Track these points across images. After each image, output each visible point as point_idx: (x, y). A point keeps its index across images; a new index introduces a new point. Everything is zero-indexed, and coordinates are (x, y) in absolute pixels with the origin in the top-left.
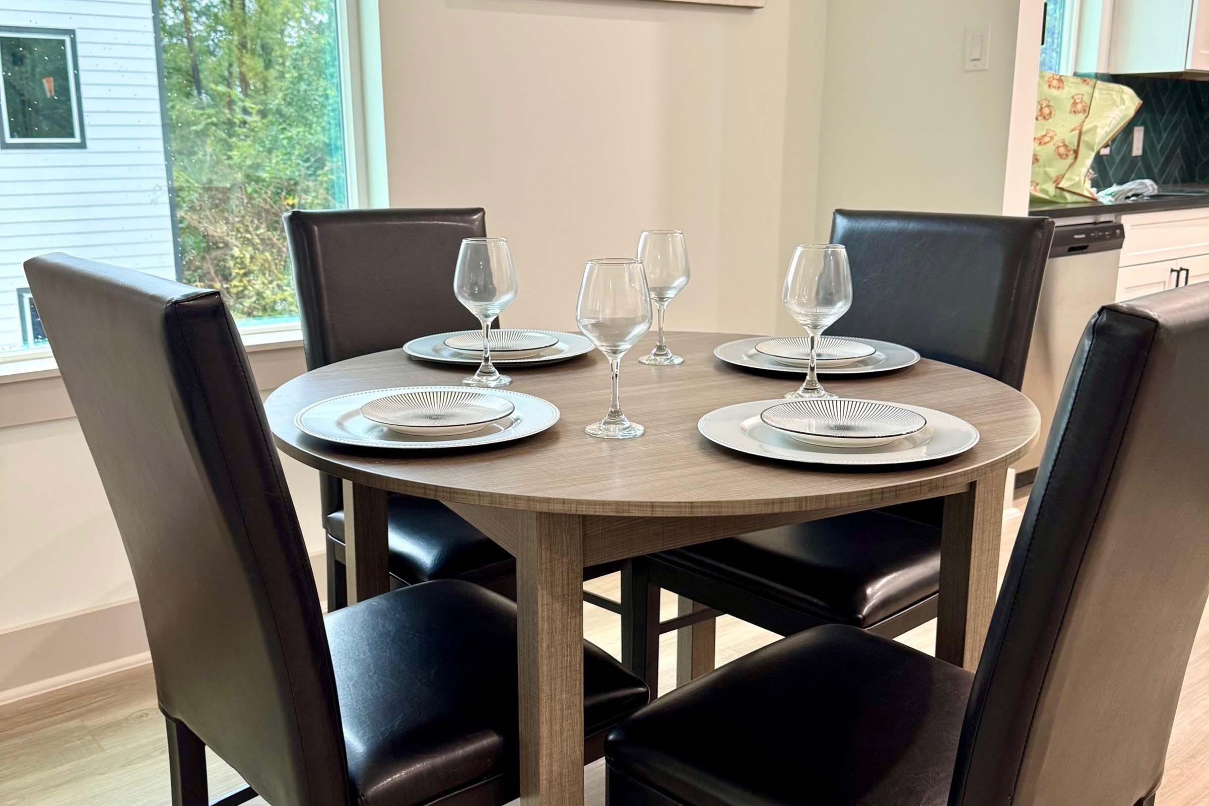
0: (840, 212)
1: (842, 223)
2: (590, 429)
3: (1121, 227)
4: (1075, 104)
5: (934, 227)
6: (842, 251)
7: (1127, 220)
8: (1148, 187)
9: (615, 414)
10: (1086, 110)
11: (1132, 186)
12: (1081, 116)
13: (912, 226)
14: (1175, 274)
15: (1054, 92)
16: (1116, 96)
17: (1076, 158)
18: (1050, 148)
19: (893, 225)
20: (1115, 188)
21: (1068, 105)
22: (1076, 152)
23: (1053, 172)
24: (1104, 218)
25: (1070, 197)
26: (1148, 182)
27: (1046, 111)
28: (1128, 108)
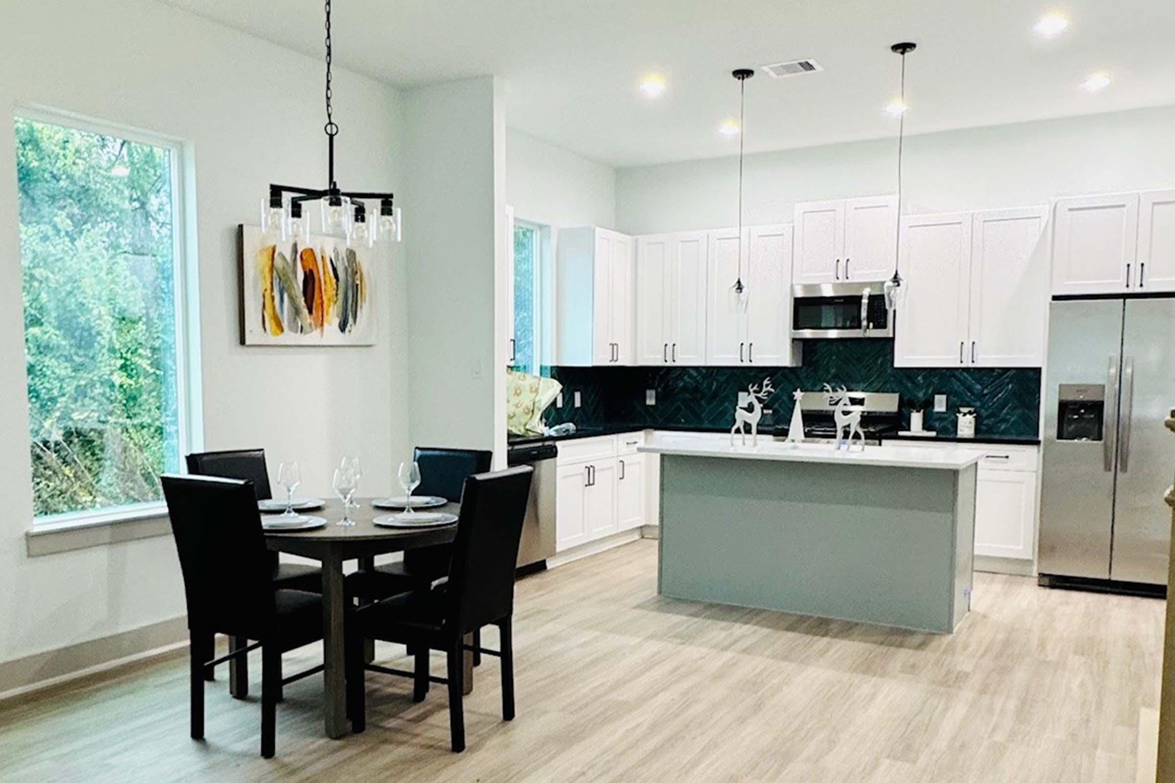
0: (417, 448)
1: (418, 452)
2: (338, 524)
3: (555, 447)
4: (531, 388)
5: (451, 454)
6: (416, 464)
7: (559, 444)
8: (571, 426)
9: (345, 519)
10: (537, 391)
11: (564, 426)
12: (534, 394)
13: (444, 453)
14: (587, 469)
15: (520, 382)
16: (550, 384)
17: (533, 414)
18: (521, 409)
19: (437, 453)
20: (557, 427)
21: (528, 389)
22: (533, 411)
23: (523, 421)
24: (547, 443)
25: (531, 434)
26: (571, 424)
27: (518, 391)
28: (556, 390)
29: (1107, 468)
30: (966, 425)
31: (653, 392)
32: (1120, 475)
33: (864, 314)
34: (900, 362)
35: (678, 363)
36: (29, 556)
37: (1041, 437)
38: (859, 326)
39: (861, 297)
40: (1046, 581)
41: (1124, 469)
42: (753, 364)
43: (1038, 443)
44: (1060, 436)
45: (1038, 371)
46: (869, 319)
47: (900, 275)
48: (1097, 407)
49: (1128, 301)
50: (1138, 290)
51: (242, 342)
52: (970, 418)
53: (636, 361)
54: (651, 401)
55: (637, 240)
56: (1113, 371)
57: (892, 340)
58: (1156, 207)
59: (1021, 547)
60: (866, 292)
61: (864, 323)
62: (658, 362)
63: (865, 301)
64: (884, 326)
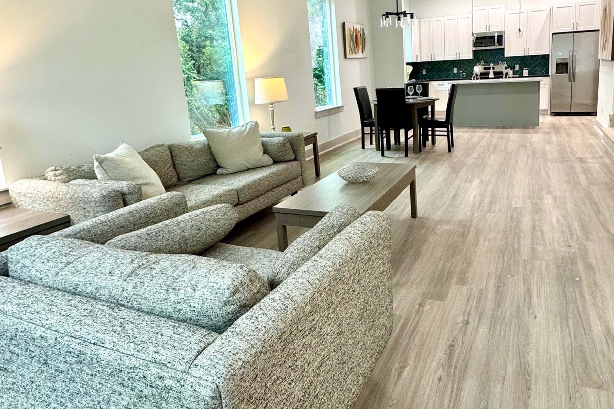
29: (570, 81)
30: (526, 72)
31: (425, 70)
32: (573, 83)
33: (496, 41)
34: (506, 55)
35: (436, 60)
36: (316, 118)
37: (550, 74)
38: (494, 45)
39: (495, 36)
40: (553, 114)
41: (574, 81)
42: (461, 59)
43: (549, 76)
44: (557, 73)
45: (548, 55)
46: (497, 43)
47: (521, 29)
48: (566, 64)
49: (575, 34)
50: (576, 30)
51: (345, 57)
52: (527, 71)
53: (421, 60)
54: (424, 73)
55: (420, 22)
56: (571, 54)
57: (504, 49)
58: (581, 7)
59: (544, 106)
60: (496, 35)
61: (496, 44)
62: (429, 60)
63: (496, 37)
64: (502, 45)
